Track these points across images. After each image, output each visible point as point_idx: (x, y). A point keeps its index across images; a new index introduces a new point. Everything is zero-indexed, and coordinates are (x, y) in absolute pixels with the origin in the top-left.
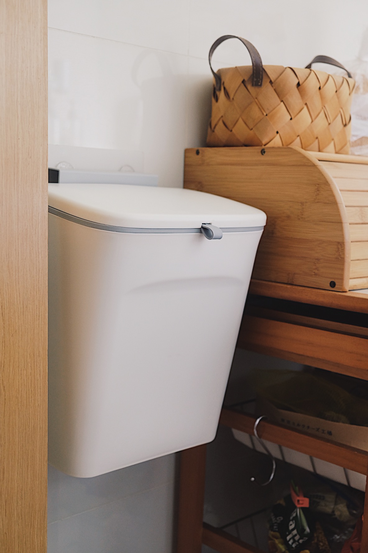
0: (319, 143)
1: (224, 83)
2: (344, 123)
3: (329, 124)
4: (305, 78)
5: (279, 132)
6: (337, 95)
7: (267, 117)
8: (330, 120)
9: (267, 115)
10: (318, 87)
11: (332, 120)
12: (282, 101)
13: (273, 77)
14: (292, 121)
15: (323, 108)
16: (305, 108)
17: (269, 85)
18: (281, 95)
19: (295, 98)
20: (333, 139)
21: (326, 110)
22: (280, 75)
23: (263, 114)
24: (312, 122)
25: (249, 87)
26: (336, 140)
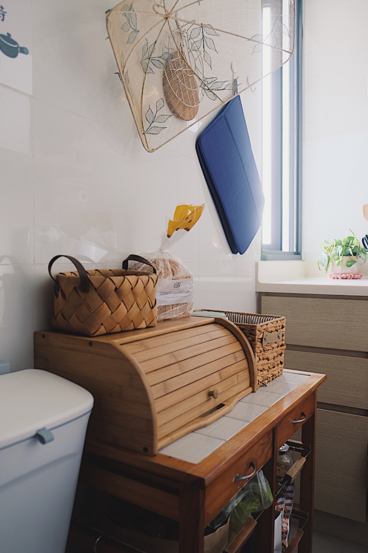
0: (134, 324)
1: (61, 287)
2: (151, 306)
3: (141, 310)
4: (121, 284)
5: (103, 324)
6: (145, 290)
7: (94, 314)
8: (141, 308)
9: (93, 312)
10: (131, 287)
11: (142, 307)
12: (104, 301)
13: (96, 285)
14: (112, 315)
15: (135, 300)
16: (122, 304)
17: (94, 291)
18: (104, 298)
19: (114, 299)
20: (144, 319)
21: (138, 301)
22: (103, 283)
23: (90, 312)
24: (128, 311)
25: (79, 292)
26: (146, 318)
